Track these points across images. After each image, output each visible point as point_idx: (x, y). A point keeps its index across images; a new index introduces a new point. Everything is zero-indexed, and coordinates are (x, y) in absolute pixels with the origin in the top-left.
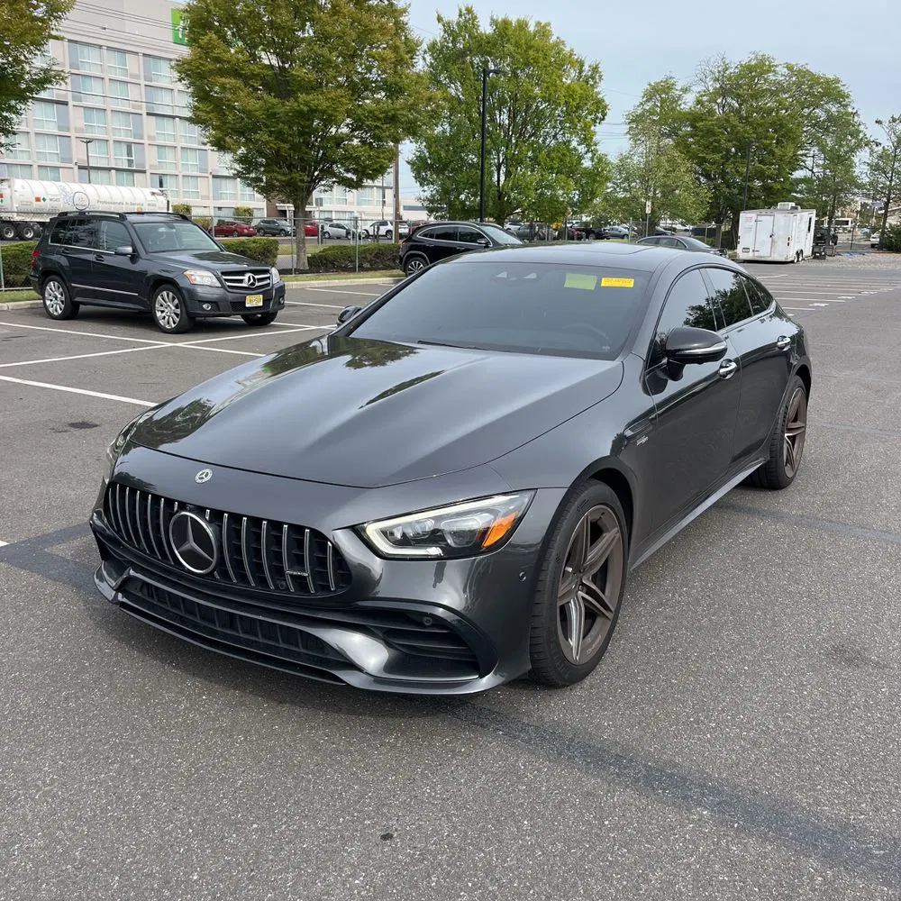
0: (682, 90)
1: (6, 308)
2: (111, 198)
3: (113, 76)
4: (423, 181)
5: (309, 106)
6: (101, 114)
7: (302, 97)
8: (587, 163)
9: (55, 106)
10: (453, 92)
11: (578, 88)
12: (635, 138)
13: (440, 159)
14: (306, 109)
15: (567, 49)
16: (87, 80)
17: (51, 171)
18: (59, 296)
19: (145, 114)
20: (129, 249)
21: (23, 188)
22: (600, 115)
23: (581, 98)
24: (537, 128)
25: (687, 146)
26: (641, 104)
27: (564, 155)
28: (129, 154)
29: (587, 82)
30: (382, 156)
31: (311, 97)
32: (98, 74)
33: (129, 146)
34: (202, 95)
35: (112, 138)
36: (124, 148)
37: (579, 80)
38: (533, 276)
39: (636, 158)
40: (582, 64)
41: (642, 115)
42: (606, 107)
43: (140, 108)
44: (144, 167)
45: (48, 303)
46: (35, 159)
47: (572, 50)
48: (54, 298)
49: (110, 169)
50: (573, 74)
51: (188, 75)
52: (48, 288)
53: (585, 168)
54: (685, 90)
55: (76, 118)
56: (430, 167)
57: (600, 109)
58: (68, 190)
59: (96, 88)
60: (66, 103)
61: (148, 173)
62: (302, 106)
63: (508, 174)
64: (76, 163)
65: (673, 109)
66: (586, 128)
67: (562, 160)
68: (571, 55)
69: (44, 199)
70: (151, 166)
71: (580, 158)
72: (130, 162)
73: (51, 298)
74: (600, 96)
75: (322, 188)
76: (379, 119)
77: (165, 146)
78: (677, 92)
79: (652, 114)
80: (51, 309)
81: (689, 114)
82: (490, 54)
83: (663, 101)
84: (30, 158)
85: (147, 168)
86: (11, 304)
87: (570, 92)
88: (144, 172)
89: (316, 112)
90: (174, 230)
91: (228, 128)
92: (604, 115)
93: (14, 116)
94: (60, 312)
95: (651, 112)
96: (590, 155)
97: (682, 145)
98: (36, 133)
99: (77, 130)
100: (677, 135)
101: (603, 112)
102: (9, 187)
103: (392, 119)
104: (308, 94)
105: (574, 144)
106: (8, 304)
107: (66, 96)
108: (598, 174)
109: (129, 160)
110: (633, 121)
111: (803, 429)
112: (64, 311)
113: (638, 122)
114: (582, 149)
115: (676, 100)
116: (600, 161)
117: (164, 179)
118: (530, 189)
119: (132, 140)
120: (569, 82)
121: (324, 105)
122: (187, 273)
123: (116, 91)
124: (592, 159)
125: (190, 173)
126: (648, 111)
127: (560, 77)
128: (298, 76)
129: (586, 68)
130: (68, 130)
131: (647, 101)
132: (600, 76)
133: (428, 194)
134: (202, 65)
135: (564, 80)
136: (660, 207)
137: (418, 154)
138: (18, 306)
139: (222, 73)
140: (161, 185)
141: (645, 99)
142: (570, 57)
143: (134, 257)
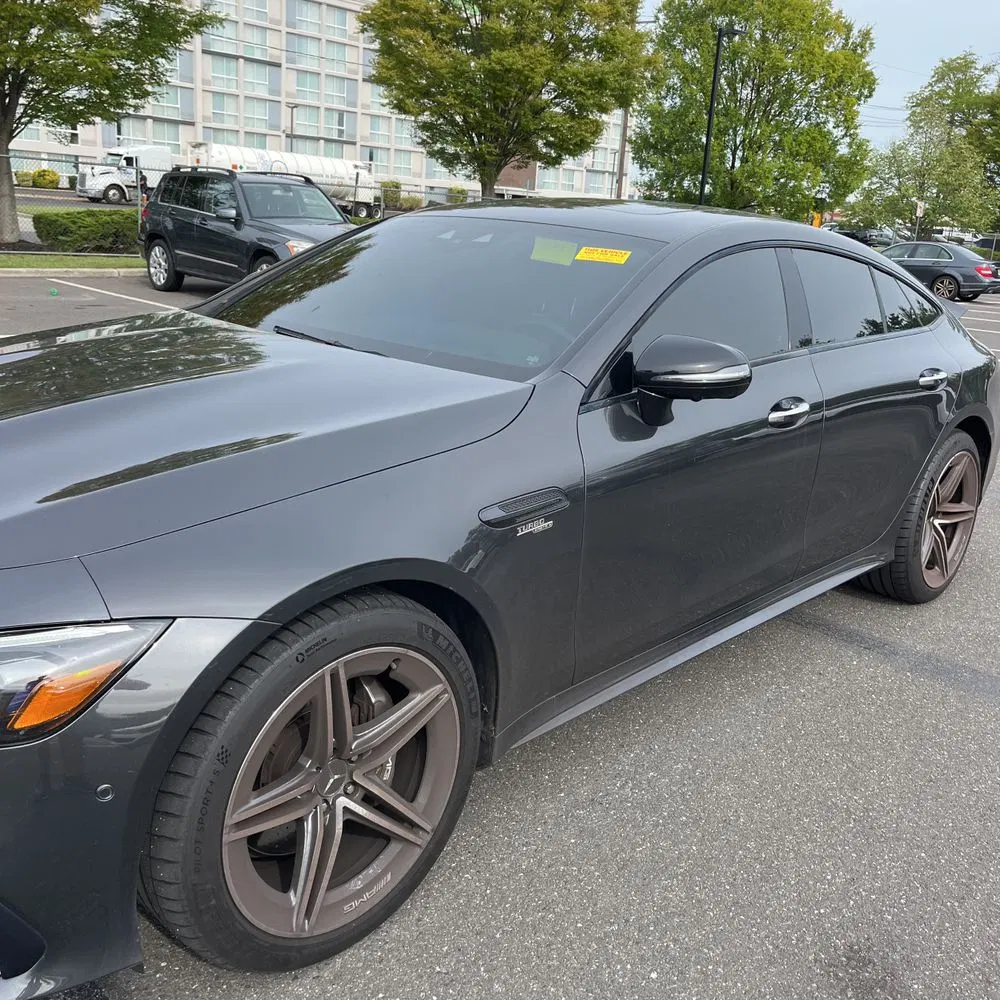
0: (983, 69)
1: (117, 275)
2: (311, 169)
3: (332, 38)
4: (643, 164)
5: (503, 66)
6: (315, 77)
7: (495, 54)
8: (843, 150)
9: (268, 67)
10: (687, 58)
11: (842, 57)
12: (916, 125)
13: (662, 137)
14: (498, 67)
15: (834, 11)
16: (304, 40)
17: (258, 139)
18: (163, 264)
19: (360, 80)
20: (233, 213)
21: (220, 153)
22: (866, 92)
23: (845, 67)
24: (786, 105)
25: (981, 138)
26: (931, 85)
27: (814, 138)
28: (341, 123)
29: (855, 50)
30: (583, 128)
31: (505, 54)
32: (315, 34)
33: (341, 114)
34: (387, 50)
35: (324, 105)
36: (336, 116)
37: (843, 48)
38: (487, 239)
39: (912, 149)
40: (849, 28)
41: (930, 98)
42: (874, 81)
43: (356, 73)
44: (355, 136)
45: (152, 270)
46: (242, 125)
47: (840, 12)
48: (158, 264)
49: (318, 139)
50: (838, 41)
51: (370, 26)
52: (153, 253)
53: (841, 156)
54: (988, 70)
55: (288, 81)
56: (654, 147)
57: (868, 83)
58: (267, 158)
59: (312, 48)
60: (279, 65)
61: (358, 144)
62: (493, 65)
63: (744, 160)
64: (284, 131)
65: (971, 92)
66: (848, 106)
67: (810, 146)
68: (839, 17)
69: (241, 167)
70: (362, 137)
71: (835, 143)
72: (341, 132)
73: (156, 265)
74: (868, 68)
75: (516, 163)
76: (583, 84)
77: (379, 116)
78: (977, 72)
79: (942, 98)
80: (154, 278)
81: (988, 98)
82: (736, 13)
83: (958, 83)
84: (237, 123)
85: (358, 139)
86: (123, 271)
87: (831, 63)
88: (354, 143)
89: (510, 72)
90: (291, 194)
91: (411, 88)
92: (871, 91)
93: (163, 61)
94: (163, 282)
95: (941, 95)
96: (847, 140)
97: (977, 138)
98: (246, 97)
99: (288, 95)
100: (970, 123)
101: (870, 87)
102: (207, 152)
103: (599, 84)
104: (502, 50)
105: (830, 126)
106: (119, 270)
107: (280, 57)
108: (856, 163)
109: (339, 130)
110: (917, 105)
111: (971, 515)
112: (167, 280)
113: (923, 109)
114: (838, 133)
115: (974, 82)
116: (860, 147)
117: (375, 152)
118: (768, 177)
119: (343, 107)
120: (831, 50)
121: (520, 63)
122: (290, 244)
123: (333, 52)
124: (850, 145)
125: (403, 147)
126: (937, 94)
127: (820, 44)
128: (493, 29)
129: (855, 32)
130: (279, 95)
131: (937, 81)
132: (872, 44)
133: (646, 179)
134: (386, 13)
135: (825, 48)
136: (937, 209)
137: (638, 130)
138: (131, 273)
139: (408, 23)
140: (371, 159)
141: (934, 79)
142: (837, 19)
143: (238, 222)
